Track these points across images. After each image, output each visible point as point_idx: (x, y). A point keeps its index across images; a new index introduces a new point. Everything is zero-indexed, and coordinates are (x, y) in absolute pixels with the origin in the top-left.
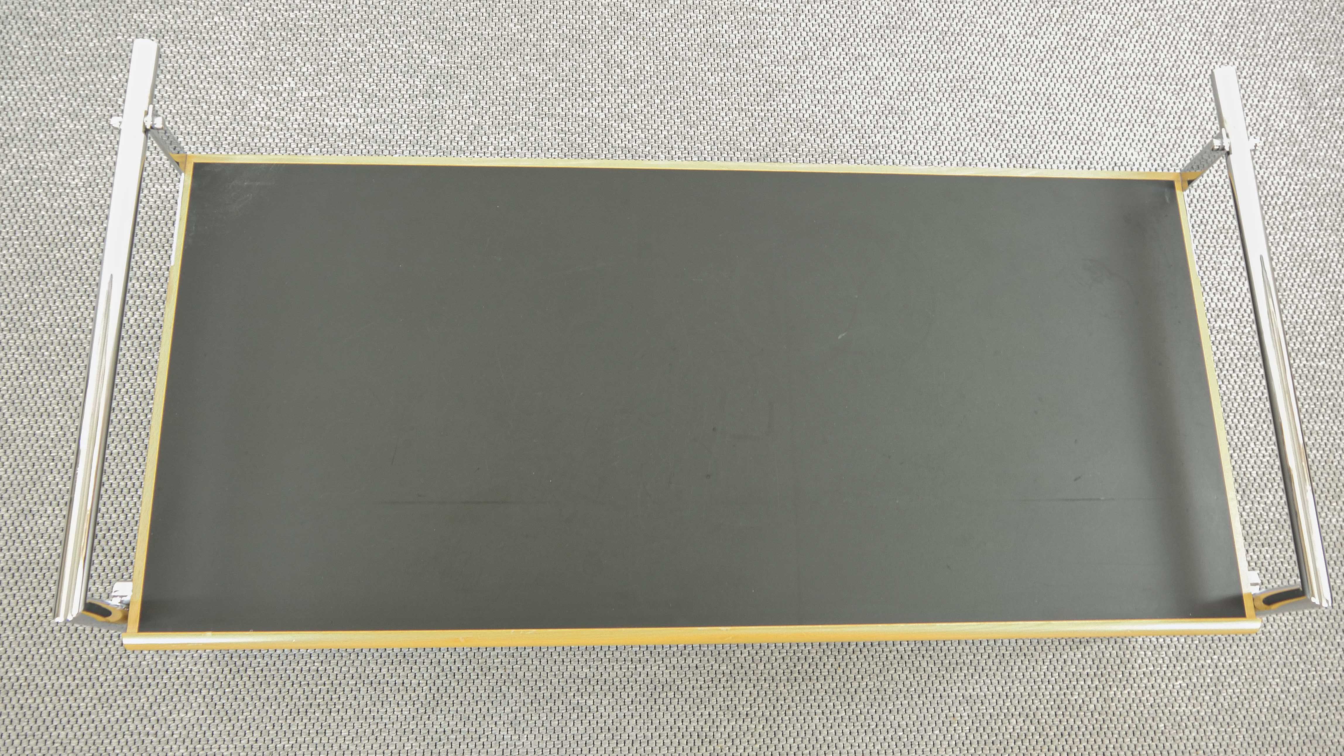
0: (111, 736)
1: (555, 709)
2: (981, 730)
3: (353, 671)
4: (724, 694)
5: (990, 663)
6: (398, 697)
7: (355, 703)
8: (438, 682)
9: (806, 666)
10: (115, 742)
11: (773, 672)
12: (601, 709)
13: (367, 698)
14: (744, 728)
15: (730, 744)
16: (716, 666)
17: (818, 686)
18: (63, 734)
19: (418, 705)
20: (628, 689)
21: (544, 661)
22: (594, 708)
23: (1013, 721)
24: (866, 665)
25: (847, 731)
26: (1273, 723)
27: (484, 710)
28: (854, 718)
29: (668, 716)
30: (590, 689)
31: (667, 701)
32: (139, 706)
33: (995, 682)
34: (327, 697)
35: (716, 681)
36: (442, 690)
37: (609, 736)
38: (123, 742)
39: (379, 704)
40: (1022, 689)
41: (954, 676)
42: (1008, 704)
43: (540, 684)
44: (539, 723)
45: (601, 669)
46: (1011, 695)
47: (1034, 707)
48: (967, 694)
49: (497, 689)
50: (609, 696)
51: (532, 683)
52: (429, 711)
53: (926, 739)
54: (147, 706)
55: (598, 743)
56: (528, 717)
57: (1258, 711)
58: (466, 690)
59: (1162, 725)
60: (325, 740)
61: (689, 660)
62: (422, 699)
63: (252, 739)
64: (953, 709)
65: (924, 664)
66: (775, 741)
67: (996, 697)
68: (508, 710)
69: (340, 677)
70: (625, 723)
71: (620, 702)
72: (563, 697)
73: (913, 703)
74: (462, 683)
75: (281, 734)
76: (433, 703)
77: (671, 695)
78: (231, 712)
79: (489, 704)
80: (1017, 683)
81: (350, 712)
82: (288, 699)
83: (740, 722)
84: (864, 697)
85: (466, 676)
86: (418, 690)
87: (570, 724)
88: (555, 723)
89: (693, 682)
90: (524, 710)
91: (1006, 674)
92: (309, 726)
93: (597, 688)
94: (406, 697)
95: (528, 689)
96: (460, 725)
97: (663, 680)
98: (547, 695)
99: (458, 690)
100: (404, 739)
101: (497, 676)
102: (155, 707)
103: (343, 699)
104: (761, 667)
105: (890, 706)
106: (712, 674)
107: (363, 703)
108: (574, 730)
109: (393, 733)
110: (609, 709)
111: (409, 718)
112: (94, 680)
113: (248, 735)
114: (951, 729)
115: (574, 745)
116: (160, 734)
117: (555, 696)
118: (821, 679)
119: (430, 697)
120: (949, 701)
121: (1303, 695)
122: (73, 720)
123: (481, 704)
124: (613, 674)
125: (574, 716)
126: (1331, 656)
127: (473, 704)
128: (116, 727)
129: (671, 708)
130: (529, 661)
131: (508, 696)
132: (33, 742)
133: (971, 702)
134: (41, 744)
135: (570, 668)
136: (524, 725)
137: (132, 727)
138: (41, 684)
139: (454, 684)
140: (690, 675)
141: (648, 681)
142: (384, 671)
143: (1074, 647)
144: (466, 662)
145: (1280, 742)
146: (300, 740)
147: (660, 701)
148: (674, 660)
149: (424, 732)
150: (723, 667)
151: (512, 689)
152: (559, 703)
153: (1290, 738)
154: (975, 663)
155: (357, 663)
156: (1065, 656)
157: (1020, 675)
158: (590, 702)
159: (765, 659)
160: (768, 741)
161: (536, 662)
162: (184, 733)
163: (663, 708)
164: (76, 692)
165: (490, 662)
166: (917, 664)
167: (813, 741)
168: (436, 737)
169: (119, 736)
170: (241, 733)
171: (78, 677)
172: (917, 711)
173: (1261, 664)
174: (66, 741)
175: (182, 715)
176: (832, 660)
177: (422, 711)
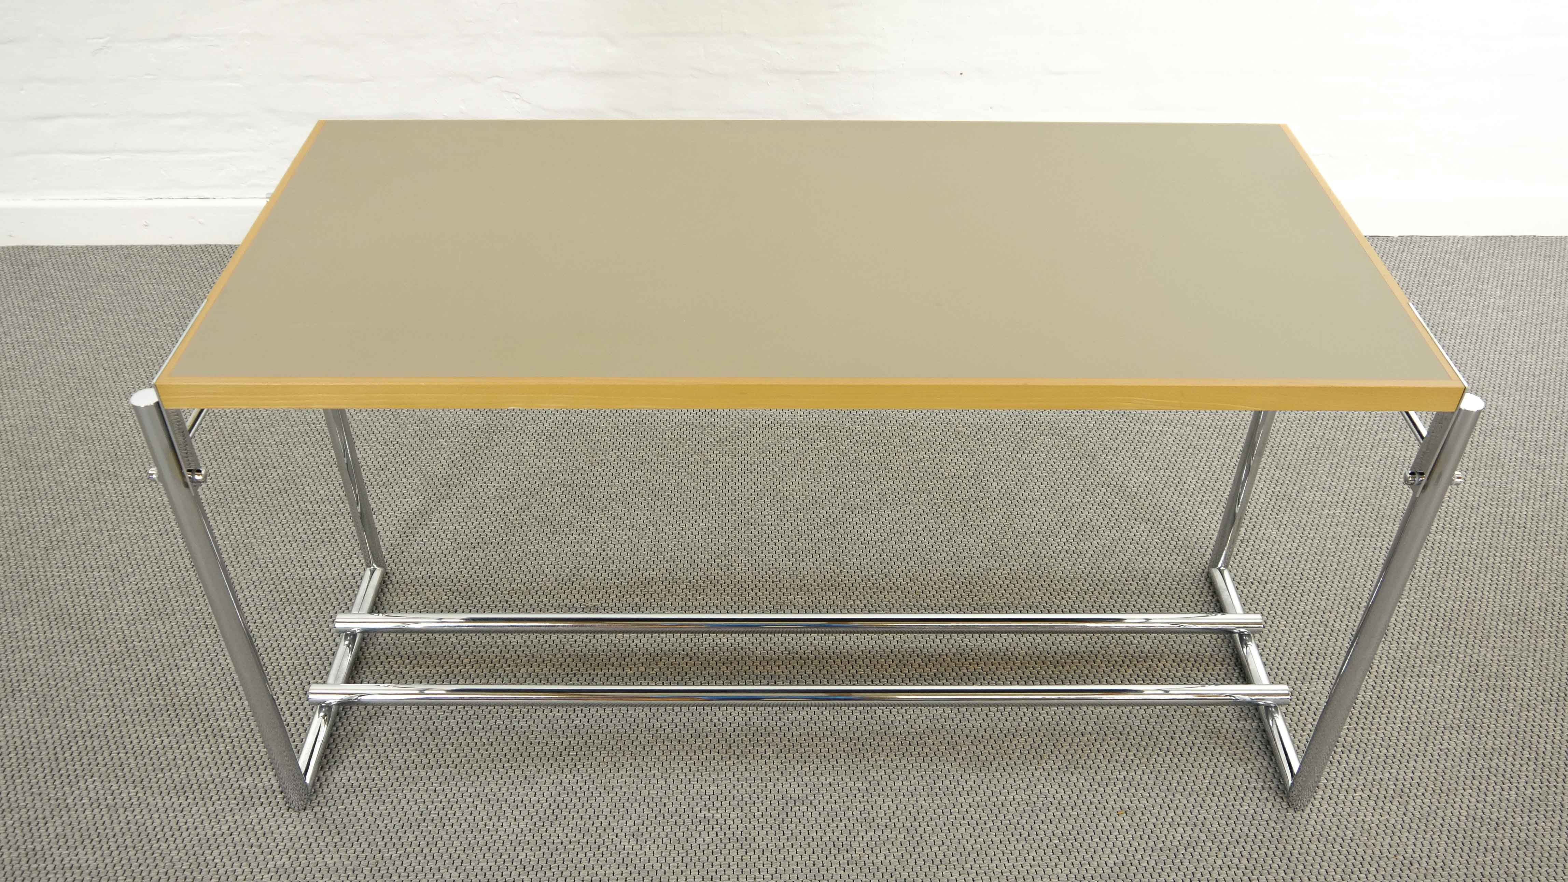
0: (214, 846)
1: (680, 822)
2: (1146, 837)
3: (471, 790)
4: (861, 807)
5: (1145, 778)
6: (516, 812)
7: (470, 818)
8: (559, 799)
9: (947, 782)
10: (216, 853)
11: (912, 789)
12: (730, 822)
13: (484, 813)
14: (884, 838)
15: (869, 852)
16: (851, 784)
17: (961, 800)
18: (164, 846)
19: (536, 819)
20: (758, 804)
21: (670, 781)
22: (721, 821)
23: (1180, 830)
24: (1011, 781)
25: (996, 840)
26: (1476, 830)
27: (605, 824)
28: (1003, 828)
29: (800, 827)
30: (717, 804)
31: (799, 814)
32: (248, 821)
33: (1153, 795)
34: (442, 813)
35: (851, 797)
36: (562, 806)
37: (737, 845)
38: (225, 852)
39: (495, 819)
40: (1184, 801)
41: (1108, 790)
42: (1171, 814)
43: (665, 800)
44: (663, 835)
45: (730, 787)
46: (1173, 806)
47: (1201, 817)
48: (1125, 806)
49: (619, 805)
50: (738, 810)
51: (657, 800)
52: (547, 824)
53: (1085, 845)
54: (256, 821)
55: (725, 852)
56: (651, 829)
57: (1455, 819)
58: (587, 805)
59: (1349, 833)
60: (435, 850)
61: (822, 779)
62: (541, 814)
63: (359, 850)
64: (1112, 819)
65: (1074, 779)
66: (919, 849)
67: (1157, 808)
68: (630, 823)
69: (458, 795)
70: (754, 833)
71: (749, 815)
72: (689, 811)
73: (1066, 814)
74: (584, 800)
75: (390, 845)
76: (552, 818)
77: (803, 808)
78: (341, 826)
79: (610, 819)
80: (1178, 796)
81: (465, 825)
82: (401, 814)
83: (879, 833)
84: (1012, 809)
85: (588, 794)
86: (538, 806)
87: (696, 835)
88: (680, 834)
89: (827, 797)
90: (647, 823)
91: (1164, 788)
92: (420, 838)
93: (726, 803)
94: (525, 813)
95: (652, 805)
96: (579, 836)
97: (795, 796)
98: (673, 810)
99: (579, 805)
100: (519, 849)
101: (621, 794)
102: (263, 822)
103: (458, 814)
104: (899, 784)
105: (1042, 817)
106: (847, 790)
107: (478, 818)
108: (700, 841)
109: (507, 844)
110: (738, 821)
111: (526, 830)
112: (206, 800)
113: (356, 846)
114: (1112, 837)
115: (700, 854)
116: (264, 845)
117: (681, 811)
118: (964, 794)
119: (549, 812)
120: (1107, 812)
121: (1503, 805)
122: (177, 834)
123: (602, 818)
124: (742, 791)
125: (701, 828)
126: (1523, 769)
127: (594, 818)
128: (221, 839)
129: (804, 821)
130: (654, 781)
131: (631, 811)
132: (132, 853)
133: (1130, 813)
134: (140, 855)
135: (697, 786)
136: (646, 836)
137: (237, 839)
138: (152, 803)
139: (575, 800)
140: (823, 791)
141: (779, 797)
142: (504, 790)
143: (1235, 763)
144: (589, 783)
145: (1489, 848)
146: (409, 850)
147: (791, 814)
148: (806, 779)
149: (540, 842)
150: (859, 784)
151: (636, 805)
152: (684, 816)
153: (1500, 844)
154: (1129, 778)
155: (477, 784)
156: (1227, 772)
157: (1180, 789)
158: (718, 816)
159: (902, 778)
160: (910, 849)
161: (662, 782)
162: (289, 844)
163: (795, 820)
164: (187, 809)
165: (614, 782)
166: (1066, 779)
167: (961, 850)
168: (552, 847)
169: (222, 848)
170: (348, 844)
171: (191, 796)
172: (1072, 821)
173: (1446, 777)
174: (166, 852)
175: (290, 828)
176: (974, 777)
177: (539, 824)
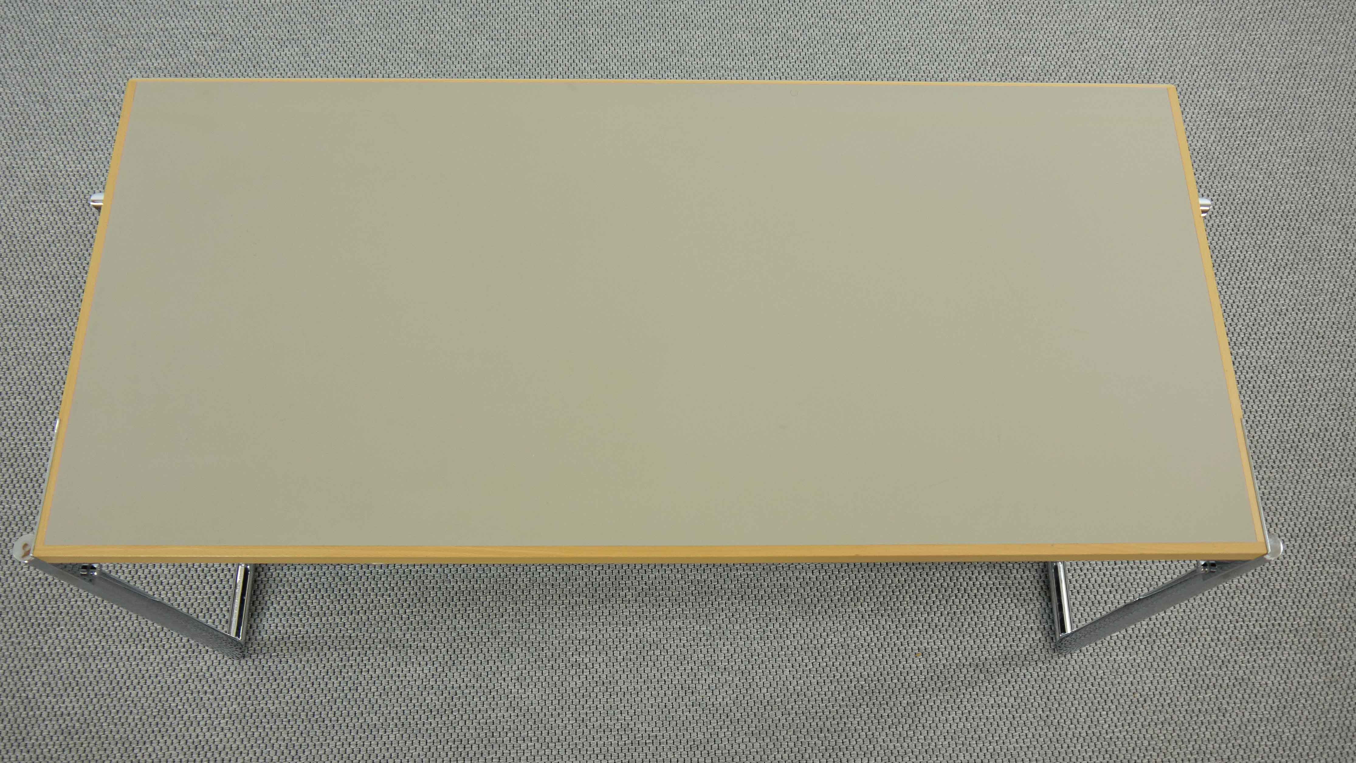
0: (174, 694)
1: (556, 667)
2: (935, 678)
3: (381, 636)
4: (704, 651)
5: (942, 620)
6: (420, 658)
7: (382, 664)
8: (455, 645)
9: (777, 625)
10: (178, 699)
11: (748, 632)
12: (597, 666)
13: (393, 659)
14: (722, 680)
15: (710, 694)
16: (697, 628)
17: (788, 642)
18: (134, 693)
19: (437, 665)
20: (620, 648)
21: (546, 625)
22: (590, 665)
23: (964, 671)
24: (830, 624)
25: (814, 681)
26: (1204, 668)
27: (494, 669)
28: (820, 670)
29: (654, 671)
30: (586, 649)
31: (654, 658)
32: (198, 668)
33: (947, 636)
34: (359, 659)
35: (697, 640)
36: (458, 652)
37: (603, 688)
38: (184, 699)
39: (403, 664)
40: (971, 642)
41: (911, 631)
42: (959, 655)
43: (543, 645)
44: (542, 679)
45: (596, 631)
46: (962, 647)
47: (983, 658)
48: (922, 648)
49: (505, 650)
50: (603, 655)
51: (536, 644)
52: (446, 669)
53: (886, 687)
54: (205, 668)
55: (593, 695)
56: (532, 673)
57: (1190, 658)
58: (478, 651)
59: (1101, 672)
60: (356, 696)
61: (673, 622)
62: (440, 659)
63: (294, 696)
64: (910, 661)
65: (883, 622)
66: (750, 691)
67: (949, 649)
68: (515, 668)
69: (370, 641)
70: (617, 677)
71: (613, 660)
72: (563, 656)
73: (873, 656)
74: (475, 645)
75: (319, 691)
76: (450, 663)
77: (657, 652)
78: (276, 673)
79: (498, 663)
80: (967, 637)
81: (378, 671)
82: (325, 661)
83: (719, 675)
84: (829, 651)
85: (478, 639)
86: (437, 651)
87: (569, 679)
88: (555, 678)
89: (677, 641)
90: (529, 667)
91: (957, 629)
92: (343, 684)
93: (593, 648)
94: (427, 658)
95: (532, 650)
96: (473, 681)
97: (650, 640)
98: (549, 654)
99: (471, 652)
100: (425, 693)
101: (505, 639)
102: (212, 670)
103: (372, 660)
104: (737, 627)
105: (853, 659)
106: (694, 635)
107: (389, 663)
108: (573, 685)
109: (415, 689)
110: (603, 665)
111: (429, 676)
112: (160, 648)
113: (291, 692)
114: (908, 678)
115: (572, 697)
116: (216, 693)
117: (556, 655)
118: (791, 636)
119: (447, 657)
120: (906, 654)
121: (1232, 643)
122: (142, 681)
123: (491, 663)
124: (607, 636)
125: (573, 672)
126: (1257, 607)
127: (484, 663)
128: (179, 687)
129: (658, 664)
130: (533, 626)
131: (515, 655)
132: (108, 700)
133: (926, 654)
134: (115, 702)
135: (569, 631)
136: (528, 680)
137: (192, 687)
138: (116, 652)
139: (468, 646)
140: (674, 635)
141: (637, 641)
142: (408, 636)
143: (1019, 604)
144: (478, 628)
145: (1211, 685)
146: (335, 695)
147: (647, 658)
148: (660, 623)
149: (442, 687)
150: (704, 628)
151: (519, 650)
152: (559, 661)
153: (1220, 681)
154: (929, 620)
155: (384, 630)
156: (1011, 613)
157: (970, 630)
158: (586, 660)
159: (740, 621)
160: (744, 691)
161: (539, 627)
162: (237, 691)
163: (651, 664)
164: (145, 657)
165: (499, 627)
166: (876, 622)
167: (785, 691)
168: (452, 692)
169: (182, 695)
170: (285, 691)
171: (147, 645)
172: (877, 663)
173: (1192, 616)
174: (136, 699)
175: (234, 676)
176: (800, 620)
177: (440, 669)
